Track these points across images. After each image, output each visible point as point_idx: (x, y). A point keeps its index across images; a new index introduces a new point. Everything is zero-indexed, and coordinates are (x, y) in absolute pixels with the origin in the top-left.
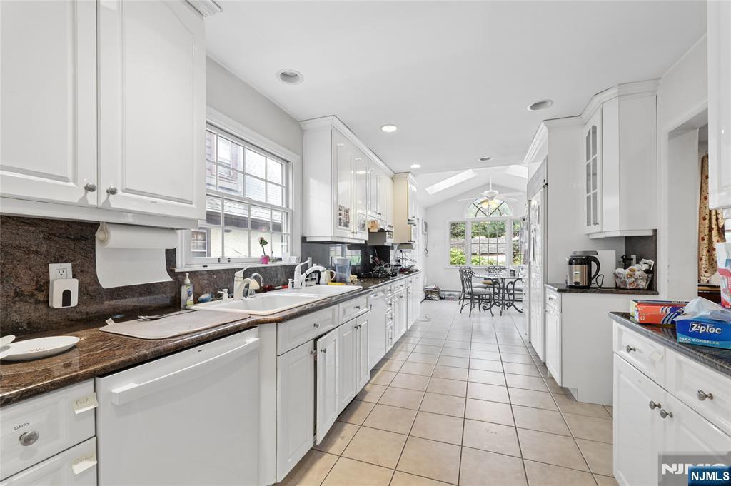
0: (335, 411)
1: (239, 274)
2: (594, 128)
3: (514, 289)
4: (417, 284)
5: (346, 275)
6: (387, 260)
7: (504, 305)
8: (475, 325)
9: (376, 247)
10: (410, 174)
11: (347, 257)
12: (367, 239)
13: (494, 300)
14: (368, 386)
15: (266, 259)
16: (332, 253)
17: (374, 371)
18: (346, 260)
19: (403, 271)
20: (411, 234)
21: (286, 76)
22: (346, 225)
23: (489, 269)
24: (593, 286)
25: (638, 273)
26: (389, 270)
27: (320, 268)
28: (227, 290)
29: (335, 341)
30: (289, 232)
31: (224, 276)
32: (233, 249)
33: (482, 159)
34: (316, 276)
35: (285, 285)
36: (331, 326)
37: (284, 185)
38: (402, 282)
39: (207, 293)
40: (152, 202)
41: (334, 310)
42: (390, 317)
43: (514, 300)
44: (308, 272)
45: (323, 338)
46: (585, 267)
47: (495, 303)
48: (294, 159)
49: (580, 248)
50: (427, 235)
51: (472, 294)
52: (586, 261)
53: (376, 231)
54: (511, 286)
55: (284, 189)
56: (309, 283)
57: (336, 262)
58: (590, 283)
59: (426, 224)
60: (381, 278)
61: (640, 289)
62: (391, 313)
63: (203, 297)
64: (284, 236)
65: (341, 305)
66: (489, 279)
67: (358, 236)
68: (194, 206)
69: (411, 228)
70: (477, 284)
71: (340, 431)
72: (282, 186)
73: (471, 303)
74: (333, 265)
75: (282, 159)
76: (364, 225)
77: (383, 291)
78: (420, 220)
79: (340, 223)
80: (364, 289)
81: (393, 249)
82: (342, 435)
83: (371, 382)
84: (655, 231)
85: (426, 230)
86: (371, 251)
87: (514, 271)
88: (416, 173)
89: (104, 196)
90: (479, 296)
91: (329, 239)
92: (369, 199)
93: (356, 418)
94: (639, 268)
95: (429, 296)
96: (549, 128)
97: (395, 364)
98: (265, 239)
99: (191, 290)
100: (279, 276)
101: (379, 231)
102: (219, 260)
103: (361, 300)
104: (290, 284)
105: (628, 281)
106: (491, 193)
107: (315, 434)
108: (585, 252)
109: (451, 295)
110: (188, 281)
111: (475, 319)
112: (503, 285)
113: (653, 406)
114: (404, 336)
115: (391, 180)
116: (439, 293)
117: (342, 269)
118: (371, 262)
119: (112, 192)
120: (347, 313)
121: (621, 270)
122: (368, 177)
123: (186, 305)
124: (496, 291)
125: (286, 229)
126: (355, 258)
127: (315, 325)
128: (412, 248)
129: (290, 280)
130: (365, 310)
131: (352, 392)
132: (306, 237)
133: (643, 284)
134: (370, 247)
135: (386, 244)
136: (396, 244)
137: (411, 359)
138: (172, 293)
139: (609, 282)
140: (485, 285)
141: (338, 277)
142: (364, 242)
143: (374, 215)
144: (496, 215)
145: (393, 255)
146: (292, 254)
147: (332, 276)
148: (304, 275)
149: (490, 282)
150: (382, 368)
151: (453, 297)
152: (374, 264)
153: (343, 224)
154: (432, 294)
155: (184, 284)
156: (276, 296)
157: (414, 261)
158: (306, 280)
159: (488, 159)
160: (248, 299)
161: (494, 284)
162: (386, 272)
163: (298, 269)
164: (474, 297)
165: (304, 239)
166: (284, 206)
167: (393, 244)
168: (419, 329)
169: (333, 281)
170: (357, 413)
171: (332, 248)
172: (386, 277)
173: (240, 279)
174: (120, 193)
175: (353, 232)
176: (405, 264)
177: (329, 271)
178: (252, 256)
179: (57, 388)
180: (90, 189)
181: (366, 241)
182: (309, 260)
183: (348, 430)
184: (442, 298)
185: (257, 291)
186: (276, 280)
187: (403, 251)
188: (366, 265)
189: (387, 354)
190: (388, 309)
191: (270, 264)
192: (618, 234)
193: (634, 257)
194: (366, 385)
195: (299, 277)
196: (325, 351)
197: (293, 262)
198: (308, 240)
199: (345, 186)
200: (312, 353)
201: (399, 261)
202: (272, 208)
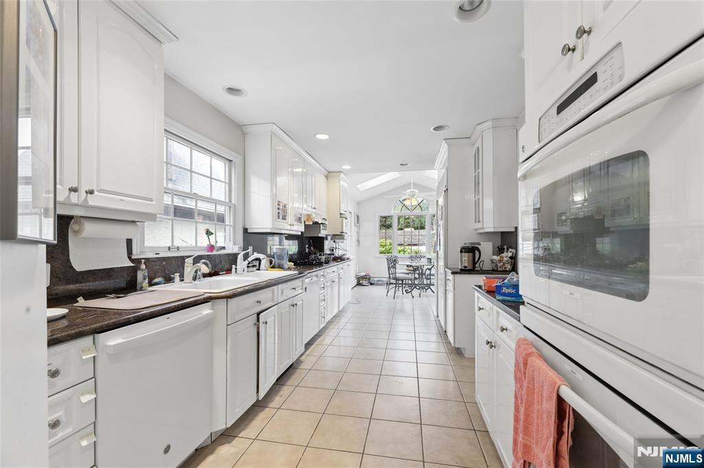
0: (274, 374)
1: (189, 261)
2: (478, 148)
3: (430, 275)
4: (349, 271)
5: (284, 262)
6: (321, 249)
7: (423, 288)
8: (399, 306)
9: (312, 238)
10: (342, 174)
11: (285, 247)
12: (303, 230)
13: (414, 284)
14: (303, 357)
15: (211, 248)
16: (270, 243)
17: (308, 345)
18: (283, 249)
19: (336, 259)
20: (342, 226)
21: (232, 91)
22: (284, 218)
23: (411, 258)
24: (476, 269)
25: (505, 259)
26: (323, 258)
27: (261, 256)
28: (178, 274)
29: (274, 316)
30: (232, 224)
31: (174, 262)
32: (181, 239)
33: (401, 165)
34: (257, 263)
35: (229, 271)
36: (272, 304)
37: (227, 181)
38: (334, 269)
39: (159, 277)
40: (121, 200)
41: (273, 290)
42: (323, 298)
43: (430, 284)
44: (250, 259)
45: (265, 312)
46: (471, 254)
47: (415, 287)
48: (237, 159)
49: (468, 240)
50: (358, 227)
51: (396, 279)
52: (471, 250)
53: (311, 223)
54: (428, 272)
55: (227, 186)
56: (251, 269)
57: (275, 251)
58: (474, 267)
59: (358, 217)
60: (315, 265)
61: (506, 271)
62: (324, 296)
63: (156, 280)
64: (227, 228)
65: (280, 286)
66: (411, 266)
67: (295, 228)
68: (154, 202)
69: (342, 220)
70: (401, 271)
71: (279, 391)
72: (225, 182)
73: (396, 287)
74: (272, 254)
75: (226, 159)
76: (300, 219)
77: (317, 276)
78: (353, 214)
79: (279, 216)
80: (299, 274)
81: (327, 239)
82: (280, 394)
83: (305, 354)
84: (516, 228)
85: (358, 223)
86: (307, 241)
87: (430, 259)
88: (346, 173)
89: (83, 195)
90: (402, 281)
91: (269, 231)
92: (305, 193)
93: (293, 380)
94: (507, 255)
95: (361, 282)
96: (449, 145)
97: (327, 339)
98: (211, 230)
99: (146, 274)
100: (223, 263)
101: (314, 223)
102: (169, 248)
103: (297, 283)
104: (233, 270)
105: (499, 265)
106: (413, 192)
107: (258, 392)
108: (472, 243)
109: (379, 281)
110: (143, 266)
111: (399, 301)
112: (422, 271)
113: (488, 343)
114: (335, 317)
115: (325, 178)
116: (369, 279)
117: (280, 257)
118: (307, 251)
119: (91, 192)
120: (284, 294)
121: (495, 257)
122: (303, 174)
123: (142, 287)
124: (417, 276)
125: (228, 220)
126: (292, 247)
127: (258, 302)
128: (343, 239)
129: (234, 266)
130: (300, 291)
131: (288, 360)
132: (247, 229)
133: (509, 267)
134: (306, 237)
135: (320, 235)
136: (329, 235)
137: (341, 334)
138: (128, 276)
139: (487, 266)
140: (408, 272)
141: (276, 264)
142: (300, 234)
143: (310, 209)
144: (418, 212)
145: (328, 245)
146: (235, 244)
147: (271, 263)
148: (246, 262)
149: (411, 268)
150: (316, 343)
151: (381, 282)
152: (310, 253)
153: (281, 217)
154: (363, 281)
155: (140, 269)
156: (222, 280)
157: (346, 251)
158: (248, 267)
159: (407, 164)
160: (197, 282)
161: (415, 270)
162: (320, 259)
163: (240, 257)
164: (398, 282)
165: (245, 230)
166: (227, 201)
167: (327, 236)
168: (350, 310)
169: (272, 268)
170: (294, 377)
171: (270, 238)
172: (320, 264)
173: (189, 265)
174: (96, 193)
175: (291, 225)
176: (338, 253)
177: (268, 259)
178: (199, 245)
179: (71, 339)
180: (74, 190)
181: (302, 232)
182: (250, 249)
183: (285, 390)
184: (371, 284)
185: (205, 276)
186: (220, 266)
187: (336, 241)
188: (302, 254)
189: (320, 331)
190: (321, 292)
191: (215, 253)
192: (492, 230)
193: (505, 247)
194: (301, 356)
195: (241, 264)
196: (266, 323)
197: (236, 250)
198: (249, 231)
199: (282, 180)
200: (255, 324)
201: (333, 250)
202: (216, 202)
